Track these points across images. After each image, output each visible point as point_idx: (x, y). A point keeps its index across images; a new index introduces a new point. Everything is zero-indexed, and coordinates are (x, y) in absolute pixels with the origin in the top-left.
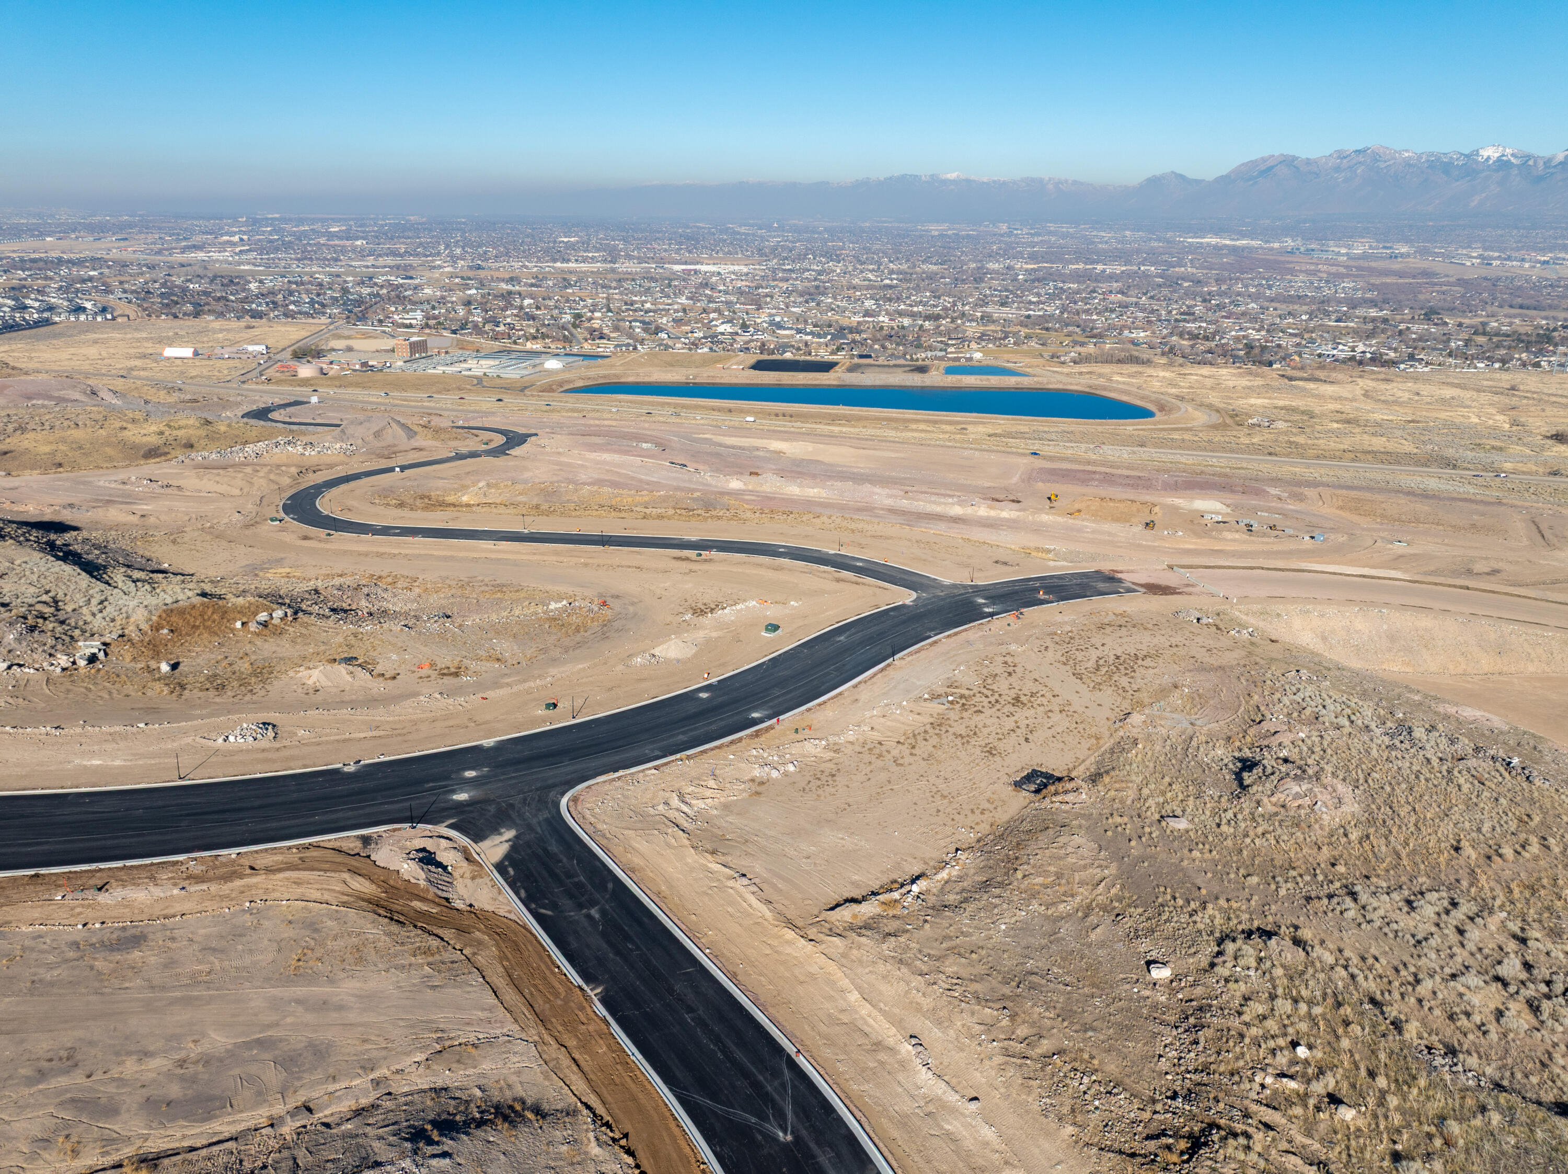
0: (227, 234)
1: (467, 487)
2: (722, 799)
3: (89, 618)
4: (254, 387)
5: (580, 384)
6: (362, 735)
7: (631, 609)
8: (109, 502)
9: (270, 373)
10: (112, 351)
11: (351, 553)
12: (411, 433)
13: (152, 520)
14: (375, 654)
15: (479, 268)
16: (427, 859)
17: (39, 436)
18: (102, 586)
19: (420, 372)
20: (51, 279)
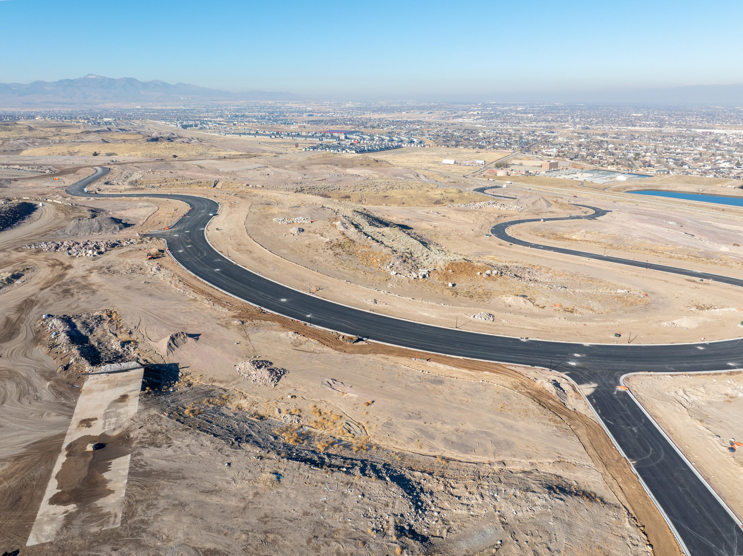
0: (472, 111)
1: (575, 232)
2: (708, 399)
3: (423, 261)
4: (478, 178)
5: (635, 189)
6: (529, 328)
7: (661, 300)
8: (422, 220)
9: (485, 173)
10: (423, 159)
11: (521, 254)
12: (549, 204)
13: (438, 229)
14: (534, 296)
15: (587, 128)
16: (557, 385)
17: (398, 191)
18: (428, 250)
19: (552, 177)
20: (403, 129)
